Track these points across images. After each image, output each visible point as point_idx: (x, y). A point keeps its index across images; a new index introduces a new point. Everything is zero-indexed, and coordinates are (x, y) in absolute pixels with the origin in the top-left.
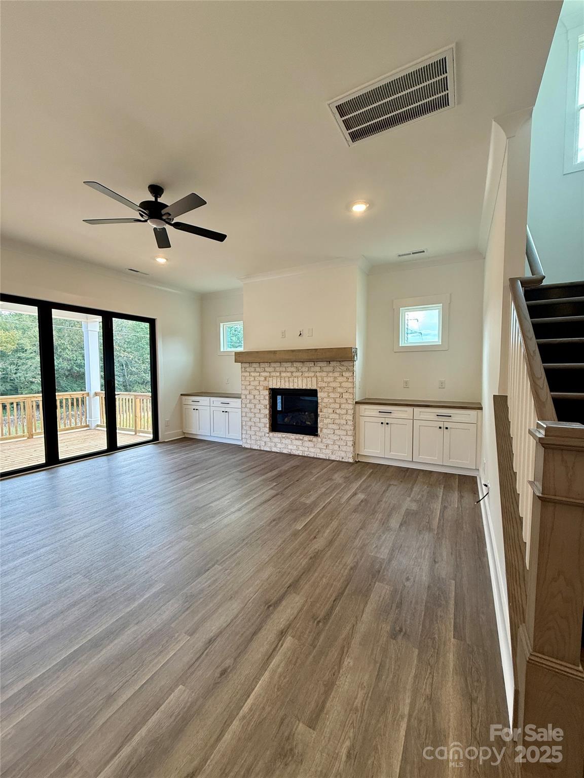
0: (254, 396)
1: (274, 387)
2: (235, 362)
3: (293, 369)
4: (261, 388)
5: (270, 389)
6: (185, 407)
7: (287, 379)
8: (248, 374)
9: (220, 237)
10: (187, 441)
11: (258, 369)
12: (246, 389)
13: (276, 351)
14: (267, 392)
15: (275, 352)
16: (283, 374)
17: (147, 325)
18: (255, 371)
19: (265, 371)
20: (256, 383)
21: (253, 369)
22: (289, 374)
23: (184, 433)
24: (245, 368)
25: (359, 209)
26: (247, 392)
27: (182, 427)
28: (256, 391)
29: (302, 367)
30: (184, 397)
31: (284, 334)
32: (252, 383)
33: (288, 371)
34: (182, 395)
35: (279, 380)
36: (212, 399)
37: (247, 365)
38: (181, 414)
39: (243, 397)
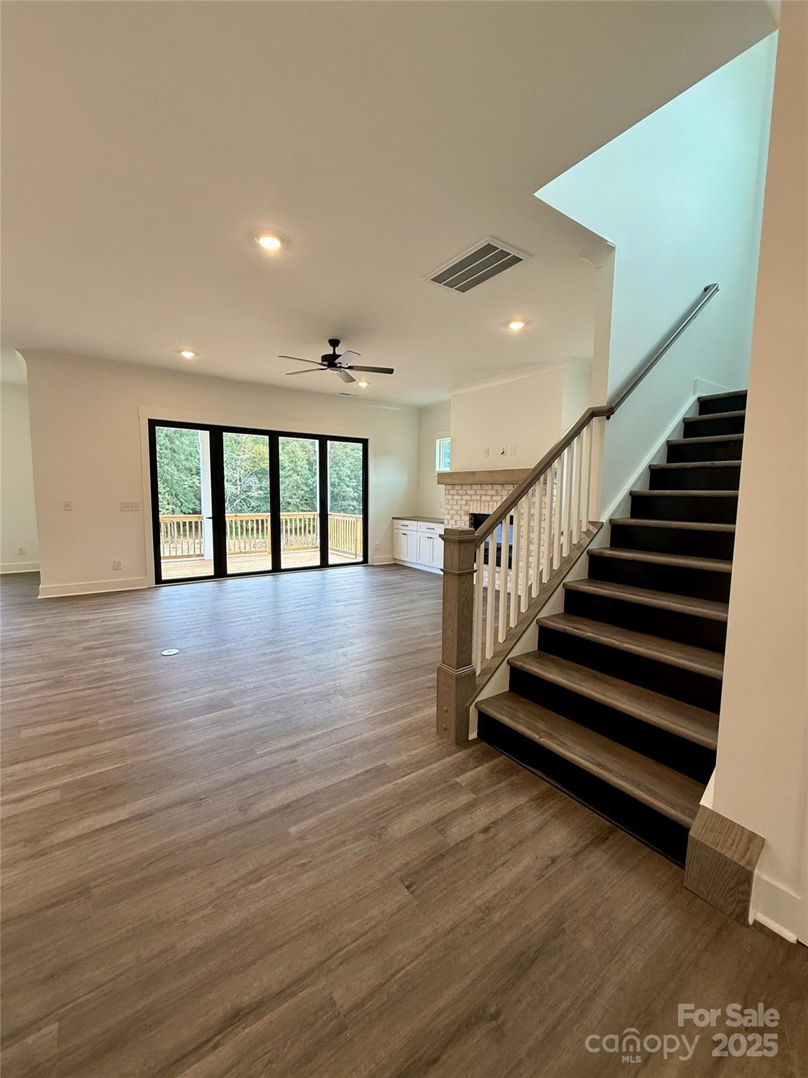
0: (456, 522)
1: (475, 512)
2: (438, 484)
3: (493, 492)
4: (463, 513)
5: (471, 514)
6: (395, 531)
7: (486, 504)
8: (451, 497)
9: (390, 371)
10: (397, 566)
11: (460, 492)
12: (448, 513)
13: (475, 472)
14: (467, 518)
15: (473, 473)
16: (484, 498)
17: (360, 446)
18: (458, 494)
19: (466, 494)
20: (458, 507)
21: (455, 492)
22: (489, 498)
23: (395, 559)
24: (449, 490)
25: (516, 326)
26: (450, 517)
27: (392, 553)
28: (458, 516)
29: (502, 490)
30: (396, 521)
31: (487, 452)
32: (455, 507)
33: (488, 494)
34: (393, 518)
35: (479, 503)
36: (420, 523)
37: (450, 487)
38: (392, 540)
39: (446, 522)
